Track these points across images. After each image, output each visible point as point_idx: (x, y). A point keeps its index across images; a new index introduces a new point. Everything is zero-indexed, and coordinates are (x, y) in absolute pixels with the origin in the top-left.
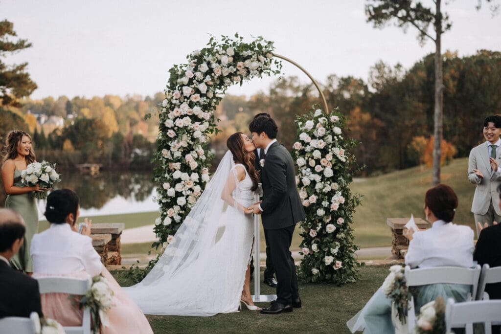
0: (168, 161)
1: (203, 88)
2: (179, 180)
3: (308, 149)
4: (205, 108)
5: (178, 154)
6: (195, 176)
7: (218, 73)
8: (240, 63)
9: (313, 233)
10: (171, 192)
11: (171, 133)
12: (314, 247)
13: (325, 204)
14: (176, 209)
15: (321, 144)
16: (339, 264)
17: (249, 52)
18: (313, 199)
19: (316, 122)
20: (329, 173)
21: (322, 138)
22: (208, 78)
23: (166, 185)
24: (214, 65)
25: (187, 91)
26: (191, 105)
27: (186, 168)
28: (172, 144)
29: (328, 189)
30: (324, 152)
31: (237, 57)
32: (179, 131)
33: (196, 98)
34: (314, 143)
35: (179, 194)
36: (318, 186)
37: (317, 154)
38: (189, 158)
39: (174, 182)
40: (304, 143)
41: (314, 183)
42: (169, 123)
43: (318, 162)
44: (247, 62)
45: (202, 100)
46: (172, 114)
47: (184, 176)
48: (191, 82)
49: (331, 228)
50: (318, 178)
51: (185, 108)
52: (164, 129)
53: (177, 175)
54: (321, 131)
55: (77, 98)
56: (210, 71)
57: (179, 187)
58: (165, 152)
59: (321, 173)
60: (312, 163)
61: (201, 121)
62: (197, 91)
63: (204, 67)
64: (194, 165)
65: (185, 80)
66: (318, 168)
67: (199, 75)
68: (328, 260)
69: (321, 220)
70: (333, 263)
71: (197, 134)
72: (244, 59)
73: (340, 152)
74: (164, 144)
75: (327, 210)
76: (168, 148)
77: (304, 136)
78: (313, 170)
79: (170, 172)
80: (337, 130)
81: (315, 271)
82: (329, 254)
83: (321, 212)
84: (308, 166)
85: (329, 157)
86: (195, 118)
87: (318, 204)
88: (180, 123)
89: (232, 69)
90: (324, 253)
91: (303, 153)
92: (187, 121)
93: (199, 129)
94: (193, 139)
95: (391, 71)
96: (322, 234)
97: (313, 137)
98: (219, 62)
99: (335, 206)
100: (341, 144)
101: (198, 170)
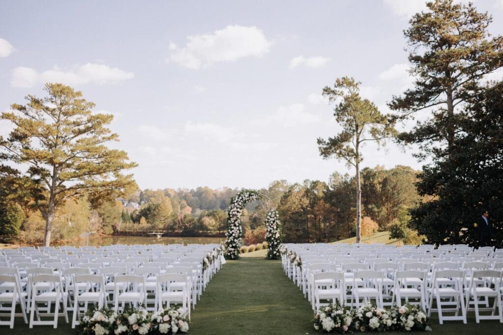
0: (230, 224)
1: (240, 203)
2: (233, 229)
3: (269, 221)
4: (241, 209)
5: (233, 222)
6: (237, 228)
7: (244, 199)
8: (250, 197)
9: (270, 245)
10: (231, 232)
11: (231, 216)
12: (271, 249)
13: (274, 236)
14: (232, 237)
15: (273, 219)
16: (278, 254)
17: (253, 194)
18: (271, 235)
19: (272, 213)
20: (275, 227)
21: (273, 218)
22: (242, 201)
23: (229, 230)
24: (243, 197)
25: (236, 204)
26: (237, 208)
27: (235, 226)
28: (231, 219)
29: (275, 232)
30: (274, 222)
31: (250, 195)
32: (234, 215)
33: (238, 206)
34: (271, 219)
35: (233, 233)
36: (272, 231)
37: (272, 222)
38: (236, 223)
39: (232, 230)
40: (268, 219)
41: (271, 230)
42: (231, 213)
43: (272, 224)
44: (253, 196)
45: (240, 207)
46: (231, 211)
47: (235, 228)
48: (237, 202)
49: (275, 243)
50: (272, 229)
51: (235, 209)
52: (229, 215)
53: (232, 227)
54: (273, 216)
55: (147, 190)
56: (242, 199)
57: (233, 231)
58: (229, 221)
59: (273, 228)
60: (270, 225)
61: (240, 212)
62: (239, 204)
63: (241, 198)
64: (237, 225)
65: (235, 201)
66: (272, 226)
67: (239, 200)
68: (275, 252)
69: (273, 241)
70: (276, 254)
71: (239, 216)
72: (252, 196)
73: (278, 222)
74: (229, 219)
75: (275, 238)
76: (230, 220)
77: (268, 217)
78: (271, 227)
79: (231, 227)
80: (278, 215)
81: (271, 256)
82: (275, 251)
83: (273, 239)
84: (269, 225)
85: (275, 223)
86: (238, 212)
87: (272, 236)
88: (234, 213)
89: (248, 198)
90: (273, 251)
91: (268, 222)
92: (236, 213)
93: (239, 215)
94: (238, 218)
95: (342, 178)
96: (273, 245)
97: (271, 217)
98: (245, 196)
99: (277, 237)
100: (279, 219)
101: (238, 226)
